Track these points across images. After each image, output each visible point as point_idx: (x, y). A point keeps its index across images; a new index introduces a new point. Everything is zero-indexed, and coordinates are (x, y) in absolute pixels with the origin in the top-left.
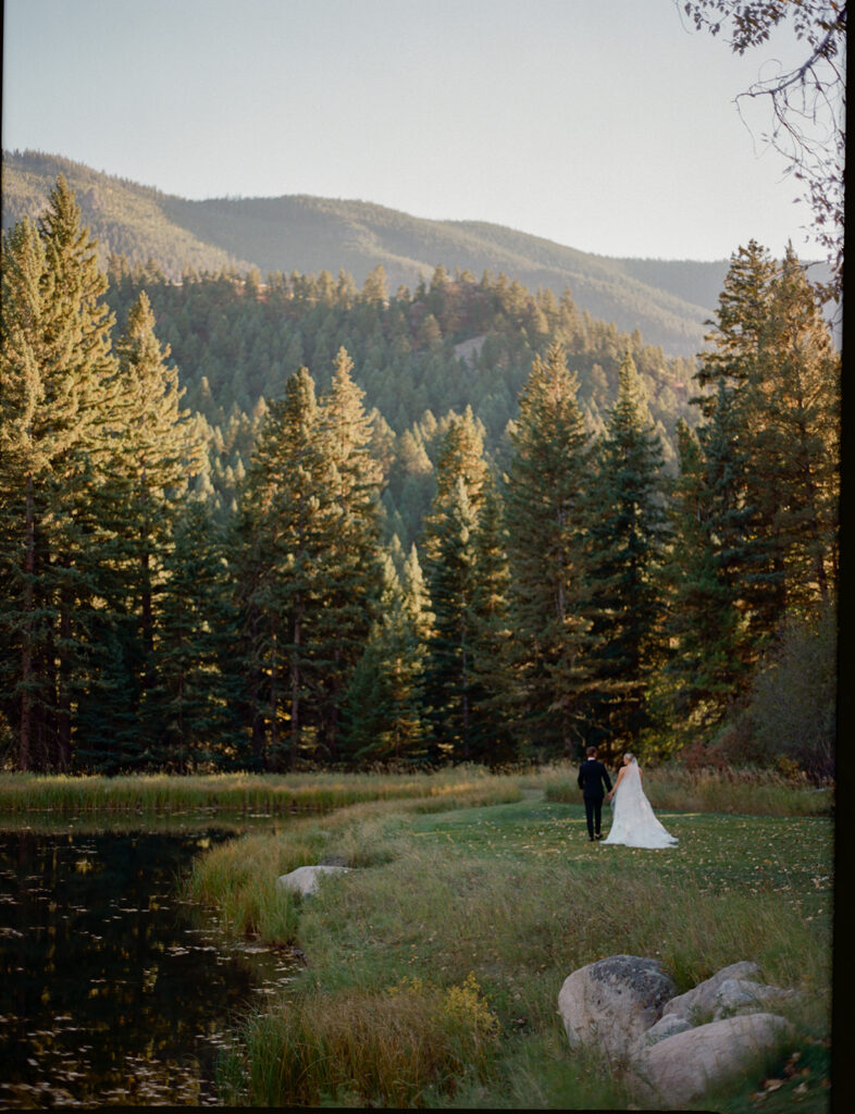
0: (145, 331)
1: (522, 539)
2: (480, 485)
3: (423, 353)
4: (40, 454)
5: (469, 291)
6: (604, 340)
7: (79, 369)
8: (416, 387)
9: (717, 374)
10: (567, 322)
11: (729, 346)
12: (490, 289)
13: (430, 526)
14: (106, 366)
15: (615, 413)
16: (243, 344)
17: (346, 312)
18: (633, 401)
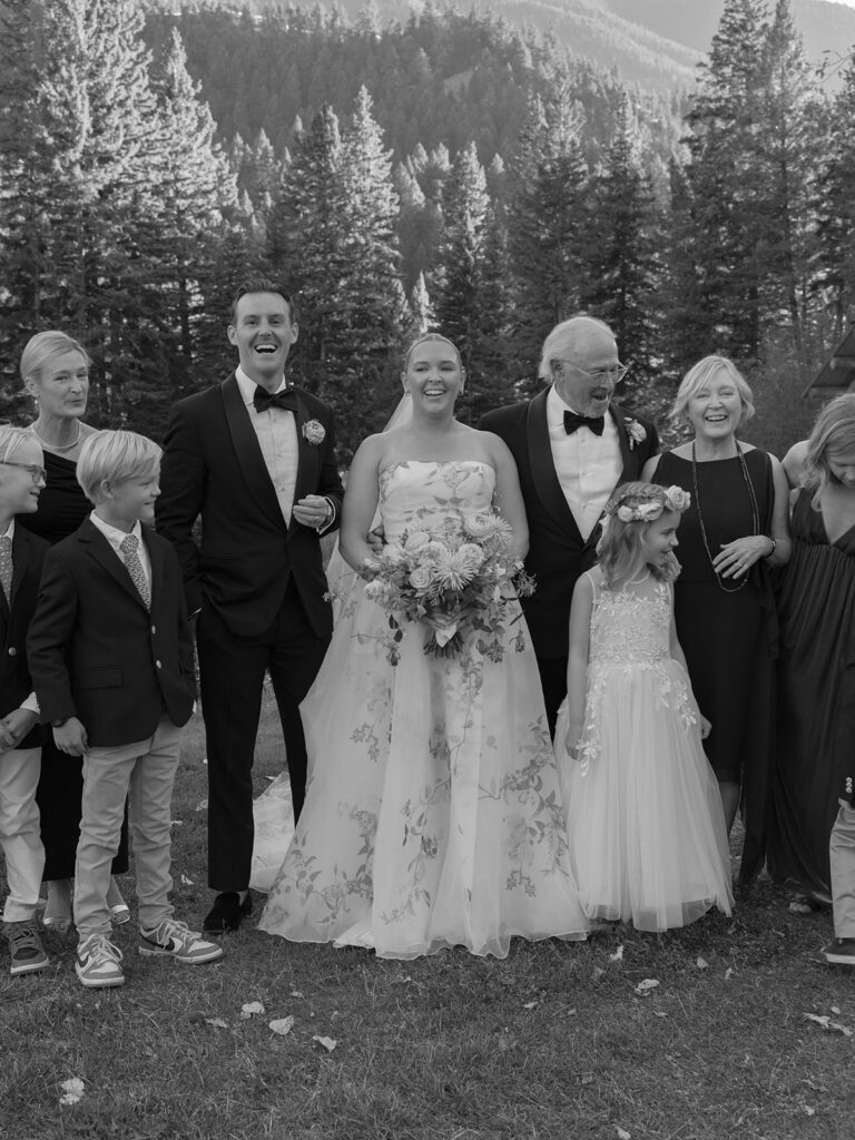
0: (177, 66)
1: (527, 268)
2: (482, 217)
3: (413, 86)
4: (91, 185)
5: (458, 24)
6: (585, 76)
7: (121, 104)
8: (408, 120)
9: (706, 115)
10: (550, 58)
11: (718, 87)
12: (477, 24)
13: (438, 254)
14: (145, 101)
15: (611, 151)
16: (242, 75)
17: (340, 45)
18: (629, 139)
